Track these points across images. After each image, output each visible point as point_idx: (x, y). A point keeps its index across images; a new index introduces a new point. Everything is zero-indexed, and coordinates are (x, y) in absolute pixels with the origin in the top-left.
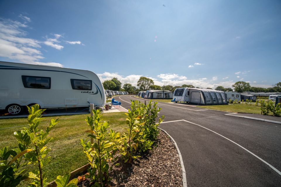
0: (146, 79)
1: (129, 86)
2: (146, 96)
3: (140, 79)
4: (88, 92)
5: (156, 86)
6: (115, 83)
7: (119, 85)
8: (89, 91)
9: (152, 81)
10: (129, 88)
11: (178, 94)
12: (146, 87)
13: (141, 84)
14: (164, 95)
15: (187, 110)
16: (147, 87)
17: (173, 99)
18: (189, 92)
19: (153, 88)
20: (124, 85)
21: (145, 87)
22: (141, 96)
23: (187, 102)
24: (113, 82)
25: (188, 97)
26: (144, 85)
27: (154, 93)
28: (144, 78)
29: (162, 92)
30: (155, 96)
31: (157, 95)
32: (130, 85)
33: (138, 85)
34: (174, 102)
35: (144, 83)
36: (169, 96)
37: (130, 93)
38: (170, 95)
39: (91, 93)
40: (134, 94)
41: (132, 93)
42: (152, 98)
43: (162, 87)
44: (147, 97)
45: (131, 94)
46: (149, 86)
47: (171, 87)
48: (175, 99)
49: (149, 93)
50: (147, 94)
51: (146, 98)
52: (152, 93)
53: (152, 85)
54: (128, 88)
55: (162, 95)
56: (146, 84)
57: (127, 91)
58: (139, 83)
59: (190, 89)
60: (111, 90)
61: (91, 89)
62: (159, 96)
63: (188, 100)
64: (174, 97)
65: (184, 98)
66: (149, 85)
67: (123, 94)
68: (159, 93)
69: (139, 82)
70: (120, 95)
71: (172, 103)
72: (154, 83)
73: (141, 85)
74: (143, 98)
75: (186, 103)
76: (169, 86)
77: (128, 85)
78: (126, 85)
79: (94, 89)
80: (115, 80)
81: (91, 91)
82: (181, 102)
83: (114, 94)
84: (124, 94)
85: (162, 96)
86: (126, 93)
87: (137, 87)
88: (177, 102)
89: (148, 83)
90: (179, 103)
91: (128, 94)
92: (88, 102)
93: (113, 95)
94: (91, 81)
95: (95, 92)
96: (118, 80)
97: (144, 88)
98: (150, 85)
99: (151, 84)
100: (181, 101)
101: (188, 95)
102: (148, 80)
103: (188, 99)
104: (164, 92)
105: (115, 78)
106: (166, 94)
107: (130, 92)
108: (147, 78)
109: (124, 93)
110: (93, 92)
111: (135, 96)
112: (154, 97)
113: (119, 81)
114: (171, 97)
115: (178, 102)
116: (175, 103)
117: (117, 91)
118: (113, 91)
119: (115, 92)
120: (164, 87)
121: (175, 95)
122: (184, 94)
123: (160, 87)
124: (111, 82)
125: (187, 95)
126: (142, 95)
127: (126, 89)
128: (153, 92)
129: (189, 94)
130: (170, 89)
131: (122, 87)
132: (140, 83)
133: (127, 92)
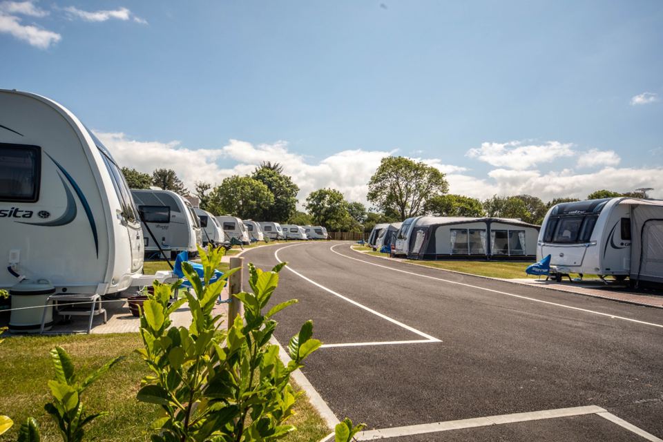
0: (408, 165)
1: (330, 202)
2: (402, 246)
3: (383, 169)
4: (14, 213)
5: (460, 200)
6: (270, 187)
7: (288, 195)
8: (23, 207)
9: (436, 177)
10: (333, 210)
11: (567, 234)
12: (410, 204)
13: (389, 189)
14: (493, 241)
15: (624, 326)
16: (416, 204)
17: (540, 262)
18: (626, 225)
19: (441, 206)
20: (308, 196)
21: (403, 205)
22: (380, 244)
23: (620, 278)
24: (259, 183)
25: (626, 250)
26: (401, 195)
27: (438, 231)
28: (400, 160)
29: (484, 226)
30: (445, 243)
31: (453, 240)
32: (337, 197)
33: (373, 196)
34: (544, 278)
35: (402, 184)
36: (519, 246)
37: (336, 230)
38: (522, 241)
39: (36, 218)
40: (355, 237)
41: (344, 230)
42: (430, 254)
43: (487, 205)
44: (405, 251)
45: (342, 239)
46: (424, 200)
47: (534, 202)
48: (549, 257)
49: (415, 230)
50: (408, 236)
51: (403, 256)
52: (431, 231)
53: (440, 194)
54: (328, 211)
55: (484, 241)
56: (409, 192)
57: (323, 224)
58: (379, 184)
59: (633, 207)
60: (243, 218)
61: (34, 198)
62: (465, 246)
63: (624, 268)
64: (543, 251)
65: (597, 257)
66: (424, 195)
67: (305, 236)
68: (464, 231)
69: (375, 180)
70: (287, 239)
71: (531, 280)
72: (449, 187)
73: (384, 197)
74: (386, 257)
75: (614, 283)
76: (523, 198)
77: (328, 197)
78: (320, 196)
79: (53, 198)
80: (268, 174)
81: (35, 208)
82: (584, 279)
83: (261, 236)
84: (309, 238)
85: (480, 246)
86: (320, 232)
87: (368, 205)
88: (557, 278)
89: (418, 186)
90: (571, 283)
91: (326, 234)
92: (10, 269)
93: (255, 240)
94: (35, 152)
95: (58, 212)
96: (281, 174)
97: (398, 208)
98: (430, 196)
99: (436, 191)
100: (581, 270)
101: (623, 237)
102: (418, 170)
103: (621, 261)
104: (494, 226)
105: (269, 167)
106: (501, 235)
107: (339, 226)
108: (416, 161)
109: (307, 231)
110: (45, 214)
111: (353, 245)
112: (439, 250)
113: (287, 180)
114: (526, 251)
115: (564, 279)
116: (547, 282)
117: (277, 224)
118: (257, 225)
119: (267, 229)
120: (496, 205)
121: (550, 238)
122: (598, 235)
123: (477, 202)
124: (250, 185)
125: (617, 239)
126: (386, 242)
127: (318, 214)
128: (435, 227)
129: (626, 232)
130: (528, 214)
131: (301, 205)
132: (383, 187)
133: (324, 229)
